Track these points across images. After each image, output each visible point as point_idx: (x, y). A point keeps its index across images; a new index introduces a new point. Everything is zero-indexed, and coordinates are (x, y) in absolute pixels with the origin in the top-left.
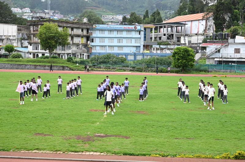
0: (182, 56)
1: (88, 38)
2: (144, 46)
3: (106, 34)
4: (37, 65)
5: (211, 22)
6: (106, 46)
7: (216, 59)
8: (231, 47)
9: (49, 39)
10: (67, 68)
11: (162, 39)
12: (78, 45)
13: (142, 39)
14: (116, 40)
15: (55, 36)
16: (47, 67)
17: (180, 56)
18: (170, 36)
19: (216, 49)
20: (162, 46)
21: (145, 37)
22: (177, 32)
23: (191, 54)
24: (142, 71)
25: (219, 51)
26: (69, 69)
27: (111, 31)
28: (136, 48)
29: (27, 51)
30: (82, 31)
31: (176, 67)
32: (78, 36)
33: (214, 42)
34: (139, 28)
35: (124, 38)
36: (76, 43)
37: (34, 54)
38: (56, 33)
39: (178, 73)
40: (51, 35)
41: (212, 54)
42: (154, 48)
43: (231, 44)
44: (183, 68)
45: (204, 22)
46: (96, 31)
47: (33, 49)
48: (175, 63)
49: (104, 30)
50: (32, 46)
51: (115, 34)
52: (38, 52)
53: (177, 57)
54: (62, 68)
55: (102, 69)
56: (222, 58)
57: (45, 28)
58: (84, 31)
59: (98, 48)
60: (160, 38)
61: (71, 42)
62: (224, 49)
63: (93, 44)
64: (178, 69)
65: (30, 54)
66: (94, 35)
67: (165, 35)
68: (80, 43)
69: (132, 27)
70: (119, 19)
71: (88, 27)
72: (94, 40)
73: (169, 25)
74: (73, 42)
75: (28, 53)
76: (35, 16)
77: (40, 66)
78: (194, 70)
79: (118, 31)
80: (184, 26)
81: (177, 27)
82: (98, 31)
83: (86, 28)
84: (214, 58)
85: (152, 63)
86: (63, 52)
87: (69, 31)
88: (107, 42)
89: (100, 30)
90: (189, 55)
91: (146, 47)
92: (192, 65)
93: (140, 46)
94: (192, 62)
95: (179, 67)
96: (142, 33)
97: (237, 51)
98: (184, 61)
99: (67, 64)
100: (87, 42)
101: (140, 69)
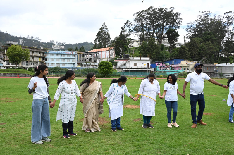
0: (105, 67)
1: (43, 58)
2: (77, 63)
3: (55, 56)
4: (6, 74)
5: (113, 52)
6: (55, 63)
7: (123, 69)
8: (132, 62)
9: (15, 56)
10: (28, 75)
11: (86, 61)
12: (37, 62)
13: (76, 59)
14: (61, 60)
15: (19, 54)
16: (13, 75)
17: (104, 67)
18: (91, 59)
19: (123, 63)
20: (88, 64)
21: (78, 59)
22: (94, 57)
23: (111, 66)
24: (79, 77)
25: (125, 64)
26: (29, 76)
27: (58, 54)
28: (73, 65)
29: (2, 66)
30: (40, 54)
31: (101, 73)
32: (37, 57)
33: (121, 60)
34: (74, 53)
35: (66, 59)
36: (36, 61)
37: (7, 68)
38: (20, 52)
39: (102, 77)
40: (16, 53)
41: (121, 66)
42: (83, 65)
43: (132, 60)
44: (106, 74)
45: (109, 52)
46: (49, 54)
47: (6, 64)
48: (101, 71)
49: (54, 54)
50: (5, 62)
51: (60, 56)
52: (10, 66)
53: (102, 67)
54: (24, 75)
55: (52, 76)
56: (127, 68)
57: (12, 48)
58: (41, 54)
59: (50, 64)
60: (85, 60)
61: (32, 60)
62: (128, 63)
63: (47, 62)
64: (102, 75)
65: (4, 67)
66: (47, 57)
67: (88, 58)
68: (38, 61)
69: (70, 52)
70: (63, 48)
71: (44, 51)
72: (47, 60)
73: (90, 53)
74: (33, 60)
75: (3, 67)
76: (8, 43)
77: (8, 74)
78: (112, 75)
79: (62, 54)
80: (98, 54)
81: (94, 54)
82: (50, 55)
83: (42, 52)
84: (122, 69)
85: (85, 72)
86: (27, 66)
87: (31, 53)
88: (55, 61)
89: (51, 54)
90: (109, 66)
91: (79, 64)
92: (111, 73)
93: (75, 64)
94: (111, 71)
95: (103, 73)
96: (76, 56)
97: (135, 64)
98: (107, 70)
99: (28, 72)
100: (43, 61)
101: (77, 75)
